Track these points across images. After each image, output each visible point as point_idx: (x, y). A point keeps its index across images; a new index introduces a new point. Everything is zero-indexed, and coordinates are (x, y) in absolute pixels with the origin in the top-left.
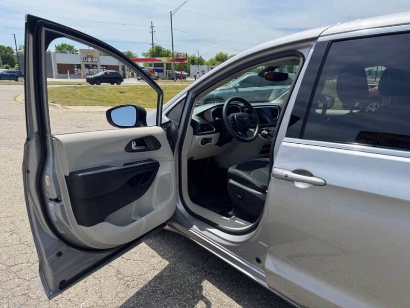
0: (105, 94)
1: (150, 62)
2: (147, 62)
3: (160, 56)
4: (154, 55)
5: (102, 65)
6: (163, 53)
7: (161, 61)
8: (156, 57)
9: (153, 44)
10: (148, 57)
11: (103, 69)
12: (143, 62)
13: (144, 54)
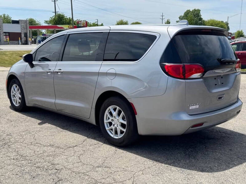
0: (6, 58)
1: (52, 30)
2: (49, 29)
3: (63, 24)
4: (57, 22)
5: (4, 32)
6: (64, 20)
7: (63, 28)
8: (59, 24)
9: (55, 12)
10: (50, 25)
11: (6, 35)
12: (46, 29)
13: (46, 22)
